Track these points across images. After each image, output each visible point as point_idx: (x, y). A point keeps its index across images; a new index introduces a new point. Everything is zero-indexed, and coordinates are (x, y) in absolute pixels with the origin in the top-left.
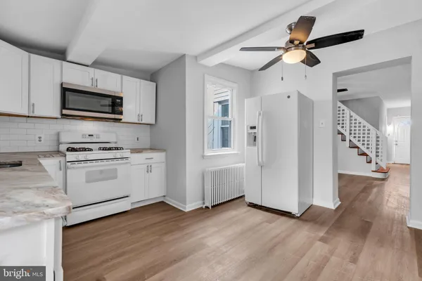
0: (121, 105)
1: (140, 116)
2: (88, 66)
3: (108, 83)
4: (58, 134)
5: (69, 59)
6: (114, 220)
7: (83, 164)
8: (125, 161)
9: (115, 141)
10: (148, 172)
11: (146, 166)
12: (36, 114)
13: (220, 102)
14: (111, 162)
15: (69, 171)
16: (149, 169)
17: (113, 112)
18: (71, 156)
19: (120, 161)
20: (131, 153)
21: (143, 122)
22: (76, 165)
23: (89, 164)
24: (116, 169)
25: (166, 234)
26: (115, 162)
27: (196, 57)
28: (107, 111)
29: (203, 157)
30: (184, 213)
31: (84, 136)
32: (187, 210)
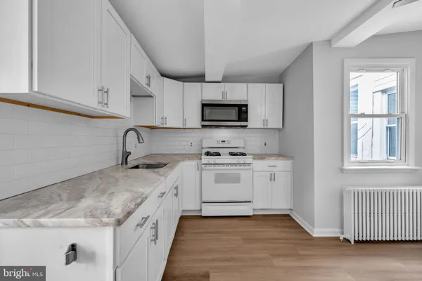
0: (247, 112)
1: (266, 122)
2: (220, 82)
3: (235, 93)
4: (201, 141)
5: (207, 80)
6: (235, 221)
7: (212, 167)
8: (247, 167)
9: (243, 146)
10: (271, 179)
11: (268, 174)
12: (187, 126)
13: (384, 91)
14: (234, 167)
15: (203, 172)
16: (273, 178)
17: (239, 120)
18: (205, 159)
19: (243, 167)
20: (254, 159)
21: (269, 127)
22: (208, 167)
23: (217, 167)
24: (239, 174)
25: (280, 256)
26: (238, 167)
27: (329, 42)
28: (234, 119)
29: (342, 170)
30: (311, 238)
31: (218, 142)
32: (315, 235)
